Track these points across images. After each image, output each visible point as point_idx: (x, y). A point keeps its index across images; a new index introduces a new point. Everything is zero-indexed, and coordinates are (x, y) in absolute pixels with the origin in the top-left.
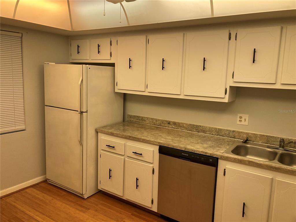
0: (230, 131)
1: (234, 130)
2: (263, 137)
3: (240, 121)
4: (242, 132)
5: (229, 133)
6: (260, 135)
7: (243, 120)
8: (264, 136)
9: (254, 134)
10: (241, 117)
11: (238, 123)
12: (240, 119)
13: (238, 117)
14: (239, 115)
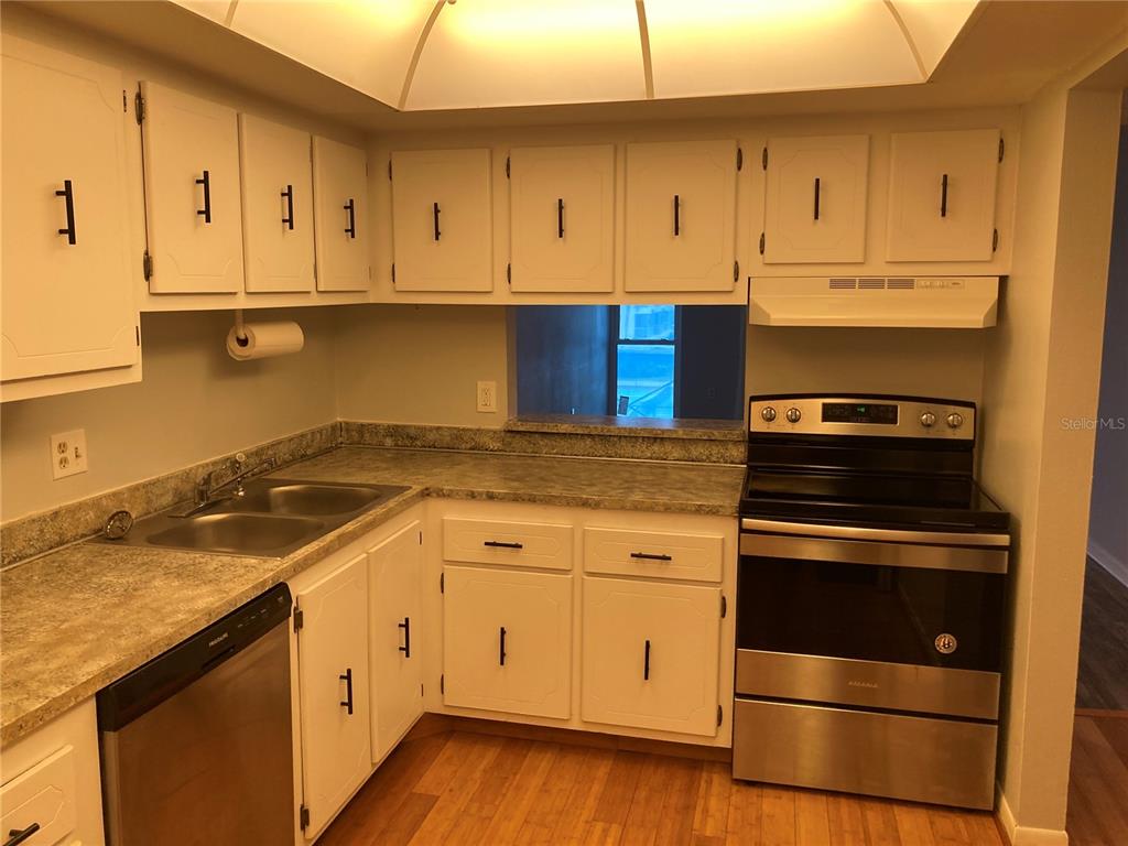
0: (45, 520)
1: (55, 507)
2: (137, 494)
3: (64, 462)
4: (80, 503)
5: (42, 531)
6: (129, 489)
7: (70, 454)
8: (138, 490)
9: (114, 494)
10: (62, 447)
11: (59, 472)
12: (62, 455)
13: (55, 446)
14: (57, 439)
